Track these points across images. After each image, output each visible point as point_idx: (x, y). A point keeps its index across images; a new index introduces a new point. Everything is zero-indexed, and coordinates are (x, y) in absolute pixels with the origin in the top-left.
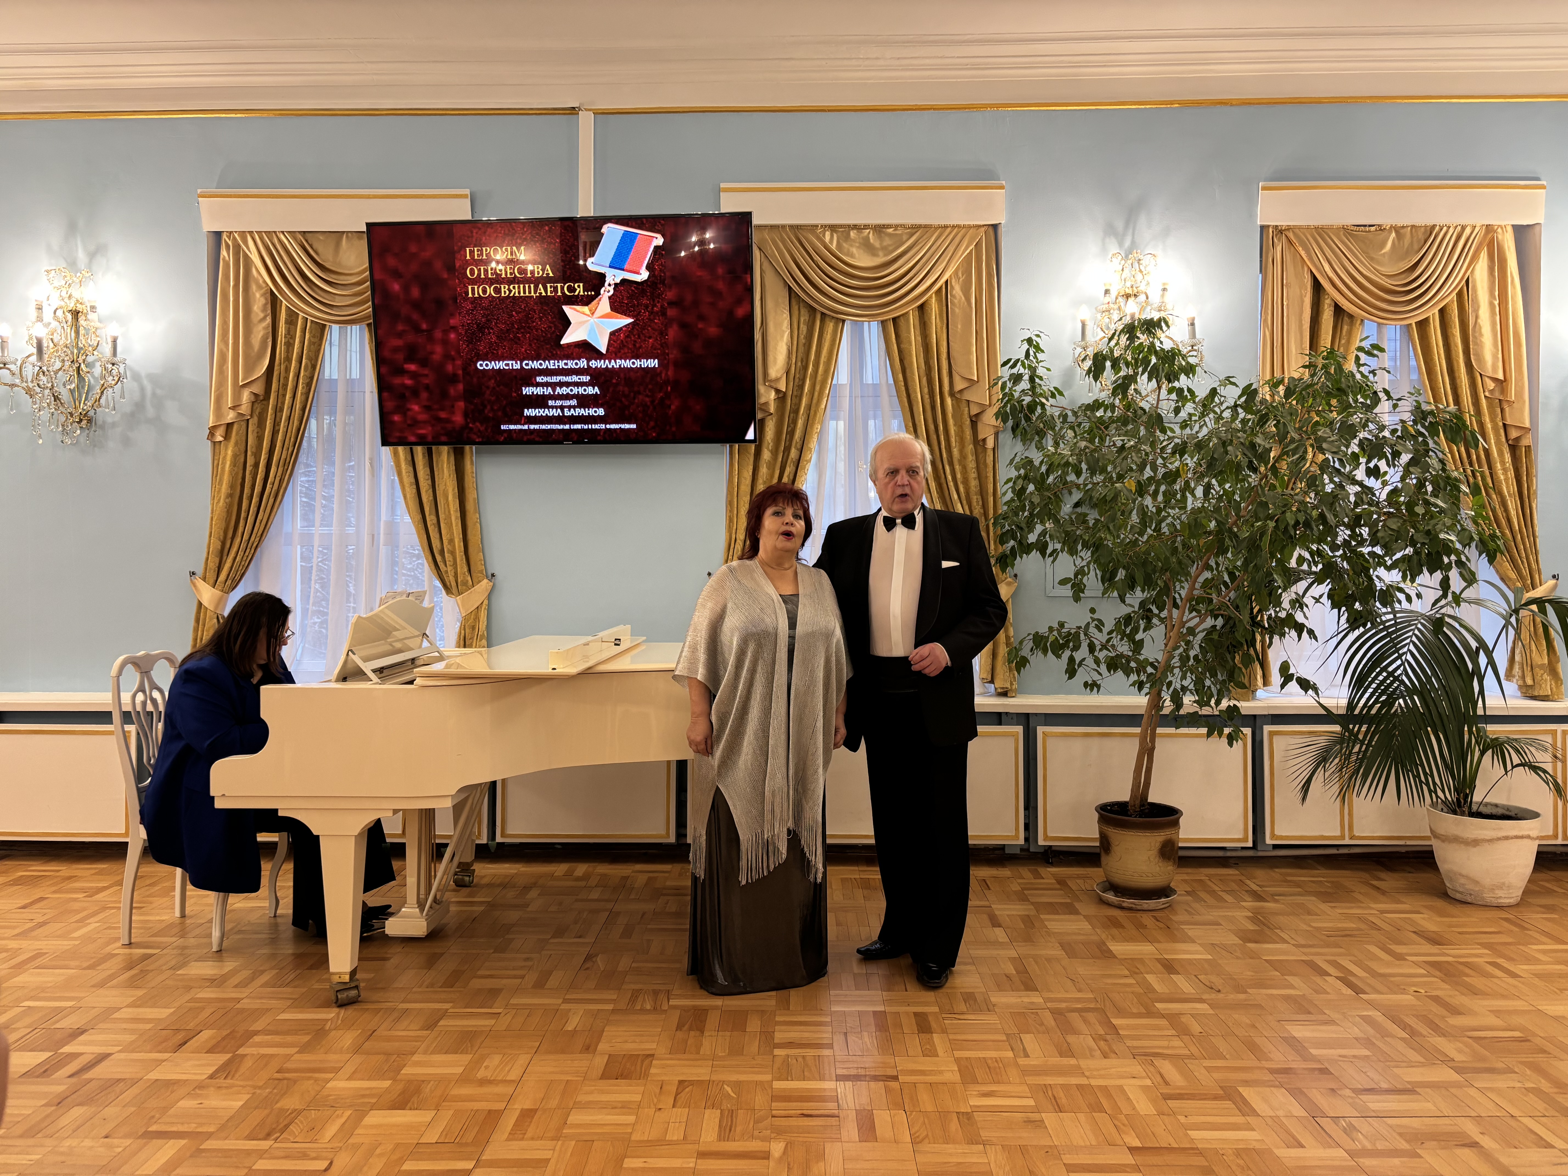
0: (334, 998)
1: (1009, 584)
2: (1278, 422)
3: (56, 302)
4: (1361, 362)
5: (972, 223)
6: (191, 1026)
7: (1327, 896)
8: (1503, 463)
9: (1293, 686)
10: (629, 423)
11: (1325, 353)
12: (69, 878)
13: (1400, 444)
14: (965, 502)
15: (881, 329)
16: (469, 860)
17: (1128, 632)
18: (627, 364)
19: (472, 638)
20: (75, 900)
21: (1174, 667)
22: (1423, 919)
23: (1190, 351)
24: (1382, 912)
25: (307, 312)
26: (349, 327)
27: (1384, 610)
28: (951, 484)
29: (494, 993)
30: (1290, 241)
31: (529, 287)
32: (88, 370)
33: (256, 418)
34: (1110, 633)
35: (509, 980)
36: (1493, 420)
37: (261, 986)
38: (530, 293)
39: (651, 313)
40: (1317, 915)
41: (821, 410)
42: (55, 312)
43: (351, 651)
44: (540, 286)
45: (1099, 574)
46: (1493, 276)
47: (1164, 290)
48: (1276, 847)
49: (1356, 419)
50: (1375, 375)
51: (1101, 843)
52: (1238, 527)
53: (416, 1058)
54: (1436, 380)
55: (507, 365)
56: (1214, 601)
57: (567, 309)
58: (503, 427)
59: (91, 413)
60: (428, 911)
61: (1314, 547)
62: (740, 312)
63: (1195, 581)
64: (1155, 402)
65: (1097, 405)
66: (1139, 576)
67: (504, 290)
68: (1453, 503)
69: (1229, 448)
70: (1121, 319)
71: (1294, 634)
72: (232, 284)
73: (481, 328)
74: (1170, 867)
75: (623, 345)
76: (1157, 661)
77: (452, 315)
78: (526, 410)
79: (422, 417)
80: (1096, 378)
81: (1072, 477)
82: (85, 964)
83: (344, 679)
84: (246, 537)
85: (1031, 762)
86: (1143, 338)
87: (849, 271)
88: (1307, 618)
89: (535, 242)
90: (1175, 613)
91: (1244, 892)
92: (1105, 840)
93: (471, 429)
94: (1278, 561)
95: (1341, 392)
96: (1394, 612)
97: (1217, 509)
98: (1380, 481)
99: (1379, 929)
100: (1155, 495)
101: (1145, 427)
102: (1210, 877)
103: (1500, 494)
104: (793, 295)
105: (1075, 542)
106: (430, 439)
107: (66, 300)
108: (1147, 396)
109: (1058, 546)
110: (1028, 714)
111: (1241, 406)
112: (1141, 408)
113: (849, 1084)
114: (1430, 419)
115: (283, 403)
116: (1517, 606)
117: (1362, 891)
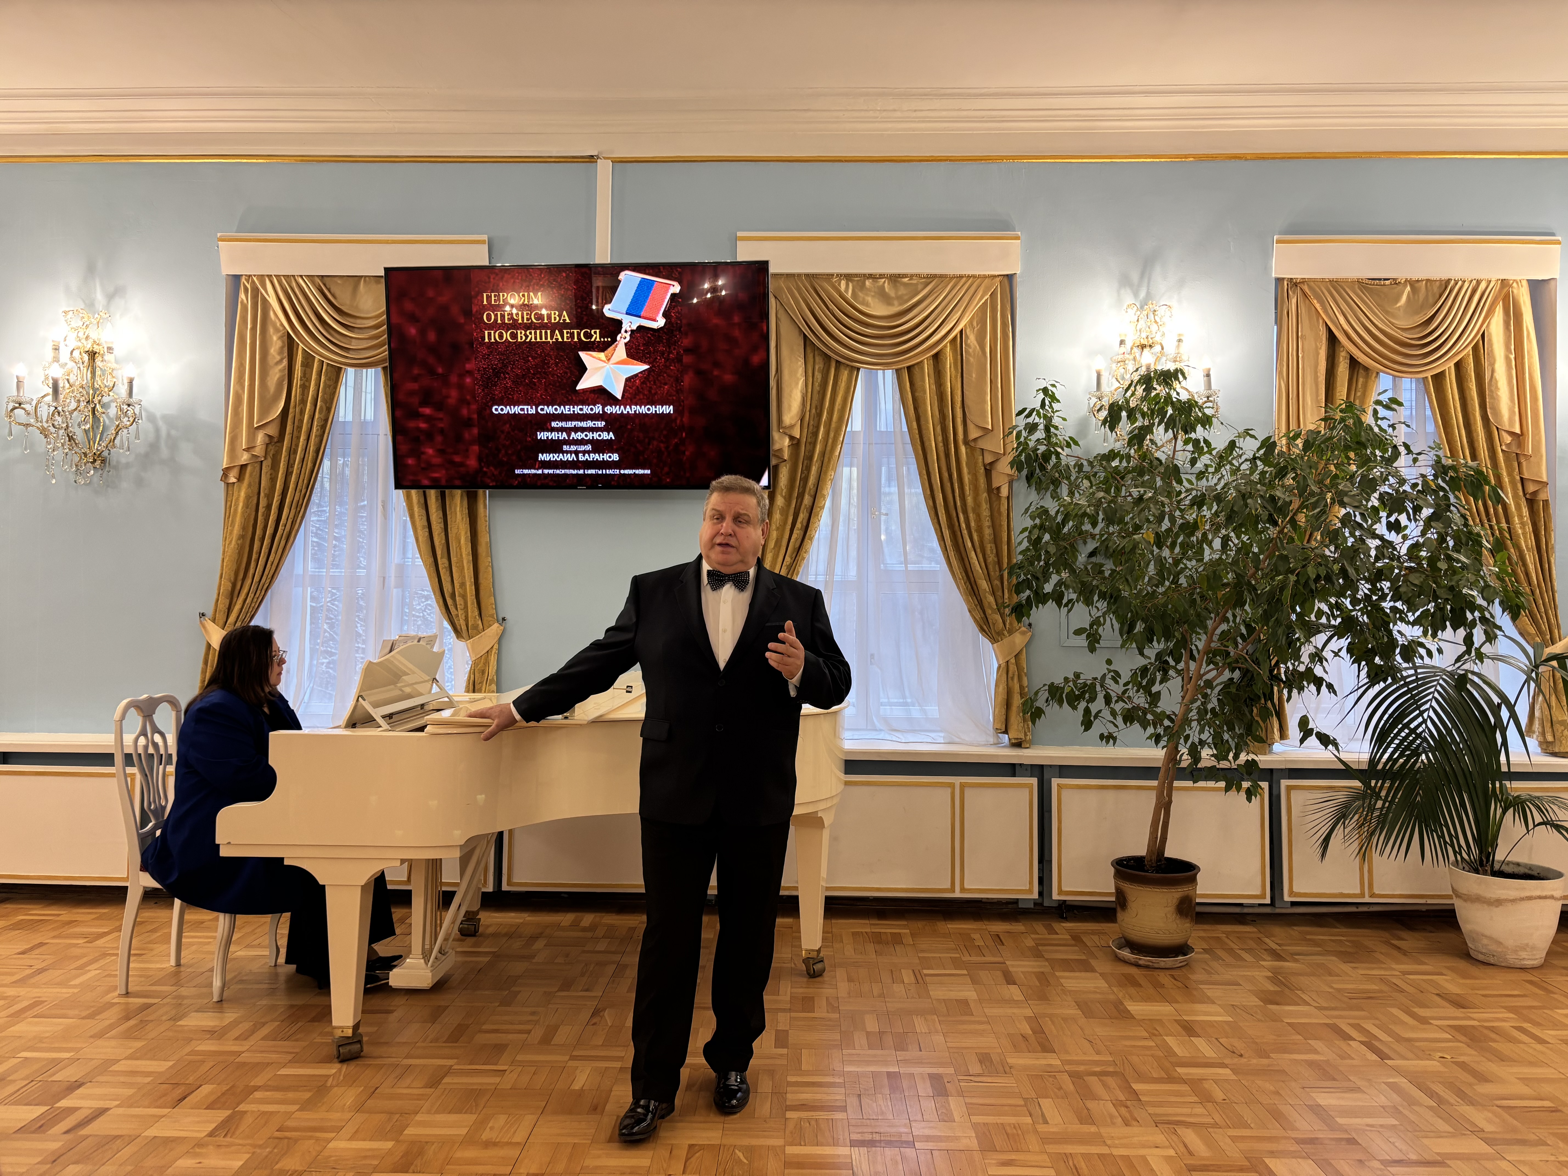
0: (335, 1053)
1: (1024, 633)
2: (1297, 475)
3: (72, 343)
4: (1379, 416)
5: (987, 273)
6: (191, 1080)
7: (1348, 956)
8: (1521, 516)
9: (1313, 740)
10: (644, 469)
11: (1344, 406)
12: (70, 923)
13: (1421, 498)
14: (978, 550)
15: (895, 375)
16: (475, 909)
17: (1144, 684)
18: (643, 410)
19: (481, 683)
20: (75, 945)
21: (1192, 720)
22: (1447, 980)
23: (1206, 402)
24: (1405, 973)
25: (323, 354)
26: (364, 370)
27: (1405, 665)
28: (965, 532)
29: (499, 1049)
30: (1305, 294)
31: (546, 333)
32: (103, 410)
33: (269, 460)
34: (1126, 684)
35: (515, 1035)
36: (1510, 474)
37: (262, 1039)
38: (546, 338)
39: (667, 360)
40: (1338, 975)
41: (835, 458)
42: (72, 353)
43: (361, 696)
44: (557, 332)
45: (1117, 626)
46: (1510, 331)
47: (1180, 341)
48: (1293, 904)
49: (1377, 472)
50: (1394, 429)
51: (1117, 898)
52: (1256, 579)
53: (419, 1117)
54: (1453, 433)
55: (522, 410)
56: (1232, 654)
57: (582, 354)
58: (517, 472)
59: (105, 454)
60: (434, 962)
61: (1333, 600)
62: (756, 359)
63: (1213, 634)
64: (1170, 453)
65: (1112, 455)
66: (1158, 628)
67: (521, 335)
68: (1476, 558)
69: (1249, 501)
70: (1137, 370)
71: (1313, 688)
72: (249, 327)
73: (497, 373)
74: (1187, 925)
75: (638, 391)
76: (1174, 713)
77: (468, 359)
78: (540, 455)
79: (437, 460)
80: (1112, 429)
81: (1087, 527)
82: (84, 1014)
83: (354, 726)
84: (256, 578)
85: (1046, 814)
86: (1159, 390)
87: (864, 319)
88: (1327, 673)
89: (552, 288)
90: (1193, 665)
91: (1263, 951)
92: (1120, 894)
93: (485, 473)
94: (1298, 615)
95: (1360, 445)
96: (1415, 668)
97: (1235, 562)
98: (1400, 535)
99: (1402, 991)
100: (1172, 547)
101: (1162, 479)
102: (1228, 935)
103: (1518, 547)
104: (808, 342)
105: (1092, 593)
106: (443, 482)
107: (83, 341)
108: (1162, 446)
109: (1074, 596)
110: (1042, 766)
111: (1260, 459)
112: (1157, 459)
113: (864, 1150)
114: (1451, 473)
115: (297, 446)
116: (1538, 662)
117: (1383, 951)
